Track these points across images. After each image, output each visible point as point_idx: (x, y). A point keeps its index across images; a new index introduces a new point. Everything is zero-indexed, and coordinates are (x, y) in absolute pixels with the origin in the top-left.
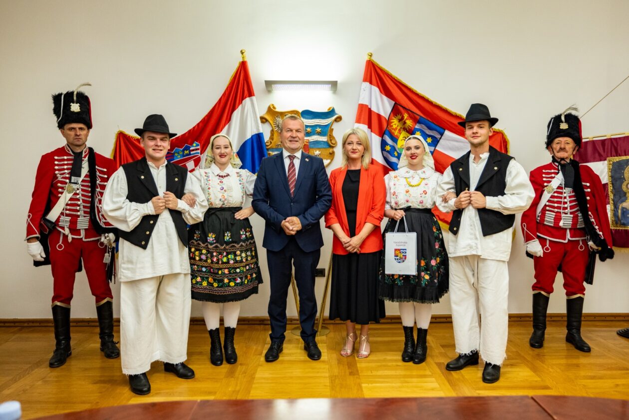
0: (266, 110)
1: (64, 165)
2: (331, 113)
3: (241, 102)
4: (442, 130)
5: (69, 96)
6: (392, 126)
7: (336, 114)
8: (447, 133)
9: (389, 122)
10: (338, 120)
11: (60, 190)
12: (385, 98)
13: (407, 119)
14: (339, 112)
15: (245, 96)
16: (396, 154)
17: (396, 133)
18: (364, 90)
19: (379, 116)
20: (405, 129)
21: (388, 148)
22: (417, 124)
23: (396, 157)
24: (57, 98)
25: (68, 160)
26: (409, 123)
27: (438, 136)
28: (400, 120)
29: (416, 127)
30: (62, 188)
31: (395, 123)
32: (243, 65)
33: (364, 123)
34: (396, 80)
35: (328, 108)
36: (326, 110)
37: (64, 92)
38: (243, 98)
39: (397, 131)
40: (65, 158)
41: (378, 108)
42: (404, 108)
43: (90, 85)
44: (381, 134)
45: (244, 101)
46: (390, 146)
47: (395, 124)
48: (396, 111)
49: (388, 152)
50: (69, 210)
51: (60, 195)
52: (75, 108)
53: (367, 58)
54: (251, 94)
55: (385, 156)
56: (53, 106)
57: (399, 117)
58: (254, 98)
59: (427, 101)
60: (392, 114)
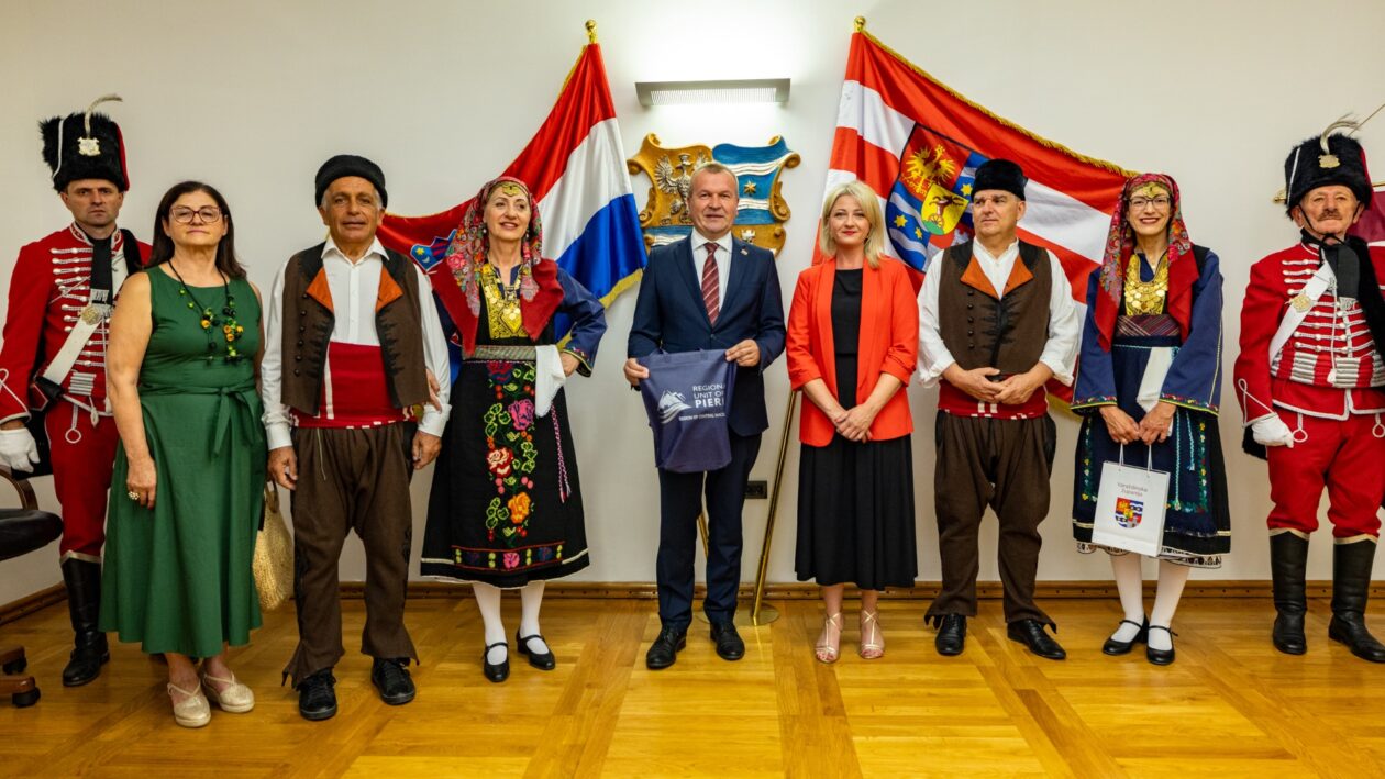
0: (638, 146)
1: (73, 265)
2: (777, 148)
3: (586, 132)
5: (75, 123)
6: (910, 174)
7: (788, 151)
9: (902, 165)
10: (792, 163)
11: (68, 318)
12: (894, 114)
13: (941, 159)
14: (793, 146)
15: (595, 117)
16: (918, 233)
17: (919, 188)
18: (849, 98)
19: (881, 152)
21: (901, 221)
22: (965, 169)
23: (920, 240)
24: (49, 129)
25: (79, 255)
26: (947, 165)
28: (927, 161)
29: (963, 174)
30: (74, 314)
31: (917, 167)
32: (592, 53)
33: (848, 169)
34: (917, 74)
35: (771, 138)
36: (765, 143)
37: (65, 116)
38: (592, 122)
39: (920, 185)
40: (75, 250)
41: (879, 136)
42: (935, 133)
43: (119, 99)
44: (887, 190)
45: (593, 129)
46: (907, 216)
47: (916, 170)
48: (917, 141)
49: (901, 229)
50: (92, 358)
51: (68, 329)
52: (89, 147)
53: (853, 29)
54: (608, 113)
55: (894, 237)
56: (41, 145)
57: (926, 153)
58: (614, 121)
59: (986, 117)
60: (909, 147)
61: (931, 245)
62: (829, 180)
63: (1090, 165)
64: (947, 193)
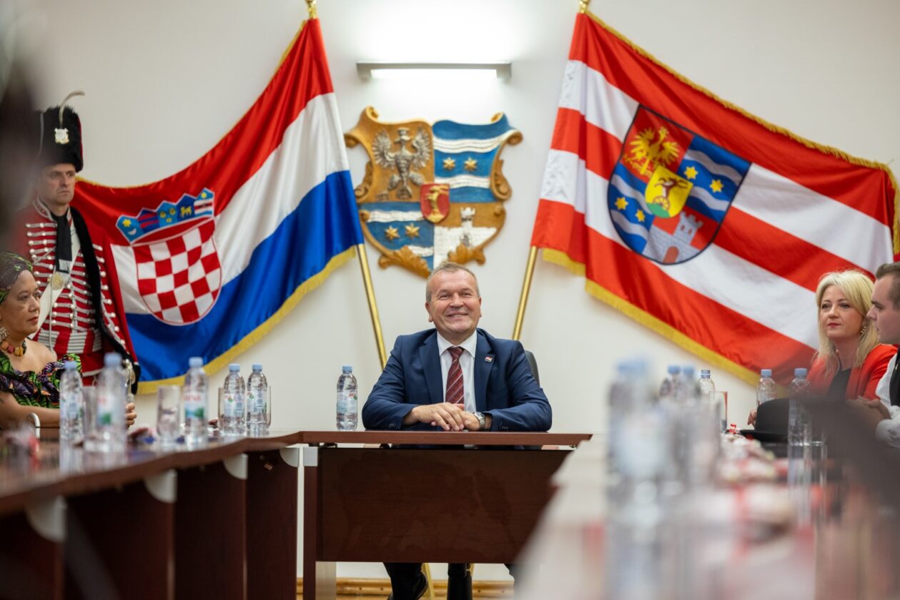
0: (354, 119)
2: (499, 125)
3: (304, 105)
4: (743, 164)
6: (634, 155)
7: (510, 128)
8: (756, 170)
9: (625, 147)
10: (514, 141)
12: (617, 93)
13: (665, 140)
14: (516, 124)
15: (313, 91)
16: (640, 216)
17: (643, 170)
18: (571, 78)
19: (603, 135)
20: (661, 161)
21: (623, 204)
22: (689, 152)
23: (641, 223)
26: (671, 147)
27: (735, 177)
28: (652, 142)
29: (687, 157)
31: (640, 149)
32: (311, 30)
33: (569, 149)
34: (641, 55)
35: (492, 115)
36: (486, 120)
38: (309, 96)
39: (646, 165)
41: (600, 116)
42: (659, 116)
44: (608, 171)
45: (310, 103)
46: (628, 199)
47: (642, 151)
48: (641, 122)
49: (622, 211)
53: (578, 7)
54: (325, 88)
57: (650, 135)
58: (332, 96)
59: (711, 100)
60: (634, 128)
61: (654, 228)
62: (550, 160)
63: (816, 151)
64: (673, 176)
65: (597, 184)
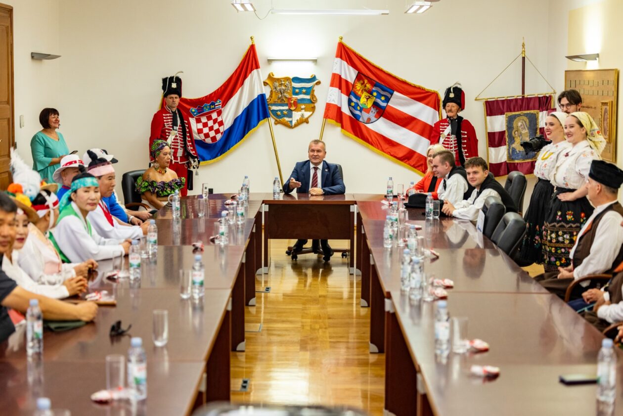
0: (267, 76)
1: (168, 119)
2: (313, 79)
3: (250, 73)
4: (391, 91)
6: (356, 88)
7: (317, 80)
8: (396, 93)
9: (354, 86)
10: (318, 83)
11: (167, 134)
12: (351, 68)
13: (366, 84)
14: (319, 78)
15: (253, 68)
16: (359, 108)
17: (359, 93)
18: (336, 63)
19: (347, 82)
20: (365, 90)
21: (353, 104)
22: (374, 87)
23: (359, 110)
24: (165, 80)
25: (170, 116)
26: (368, 86)
27: (389, 96)
28: (362, 84)
29: (374, 89)
30: (169, 133)
31: (359, 86)
32: (252, 48)
33: (336, 87)
34: (359, 57)
35: (311, 75)
36: (309, 77)
37: (169, 77)
38: (252, 70)
39: (360, 92)
40: (168, 115)
41: (346, 76)
42: (365, 76)
43: (182, 72)
44: (348, 93)
45: (252, 72)
48: (359, 77)
49: (353, 107)
51: (167, 137)
52: (174, 85)
53: (338, 41)
54: (257, 67)
57: (362, 82)
58: (259, 70)
59: (381, 71)
60: (356, 80)
61: (363, 112)
62: (330, 90)
63: (415, 87)
64: (369, 95)
65: (345, 98)
